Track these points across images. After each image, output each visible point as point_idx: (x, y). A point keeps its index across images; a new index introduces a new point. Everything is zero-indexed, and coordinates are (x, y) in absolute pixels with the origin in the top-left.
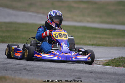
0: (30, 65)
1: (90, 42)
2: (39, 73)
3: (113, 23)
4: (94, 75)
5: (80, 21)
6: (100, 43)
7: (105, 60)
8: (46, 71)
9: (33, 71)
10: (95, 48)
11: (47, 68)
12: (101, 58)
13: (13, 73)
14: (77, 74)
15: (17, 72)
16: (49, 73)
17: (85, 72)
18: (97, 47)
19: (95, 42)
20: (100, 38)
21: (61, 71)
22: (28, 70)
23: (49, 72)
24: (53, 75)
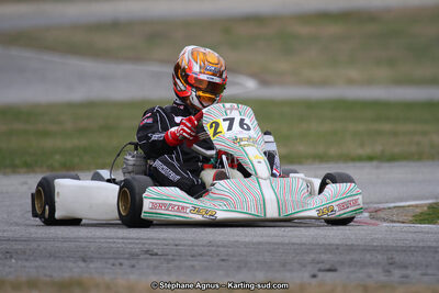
0: (164, 239)
1: (360, 152)
2: (196, 263)
4: (379, 257)
5: (324, 83)
6: (397, 150)
7: (417, 206)
8: (218, 255)
9: (174, 255)
10: (377, 167)
11: (219, 243)
12: (401, 201)
13: (109, 266)
14: (324, 257)
15: (121, 264)
16: (228, 260)
17: (351, 248)
18: (386, 165)
19: (378, 148)
20: (395, 134)
21: (269, 251)
22: (156, 254)
23: (227, 255)
24: (242, 265)
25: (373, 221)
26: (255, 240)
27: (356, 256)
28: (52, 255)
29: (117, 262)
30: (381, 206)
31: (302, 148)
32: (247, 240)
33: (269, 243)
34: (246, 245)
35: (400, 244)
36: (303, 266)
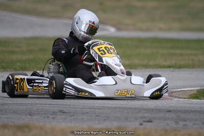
0: (69, 105)
1: (165, 63)
2: (84, 117)
3: (201, 30)
4: (173, 115)
5: (148, 30)
6: (182, 63)
7: (191, 90)
8: (95, 113)
9: (74, 113)
10: (173, 71)
11: (96, 107)
12: (184, 87)
13: (42, 118)
14: (146, 115)
15: (48, 117)
16: (100, 116)
17: (159, 110)
18: (177, 70)
19: (173, 62)
20: (181, 55)
21: (120, 112)
22: (65, 112)
23: (99, 113)
24: (107, 118)
25: (170, 98)
26: (113, 106)
28: (15, 112)
29: (46, 116)
30: (174, 90)
31: (136, 61)
32: (109, 106)
33: (120, 108)
35: (183, 109)
36: (136, 119)
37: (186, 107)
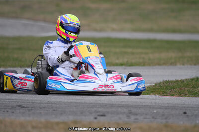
0: (28, 100)
1: (117, 61)
2: (42, 111)
3: (151, 30)
4: (125, 110)
5: (101, 30)
6: (134, 61)
8: (52, 108)
9: (32, 108)
10: (125, 69)
11: (53, 102)
13: (2, 112)
14: (100, 109)
15: (8, 111)
16: (56, 110)
17: (112, 106)
18: (129, 67)
19: (125, 60)
20: (133, 54)
21: (75, 106)
22: (24, 107)
23: (56, 108)
24: (63, 113)
26: (69, 101)
27: (114, 109)
29: (6, 111)
32: (65, 101)
33: (75, 103)
34: (65, 103)
35: (134, 104)
36: (91, 113)
37: (137, 102)
